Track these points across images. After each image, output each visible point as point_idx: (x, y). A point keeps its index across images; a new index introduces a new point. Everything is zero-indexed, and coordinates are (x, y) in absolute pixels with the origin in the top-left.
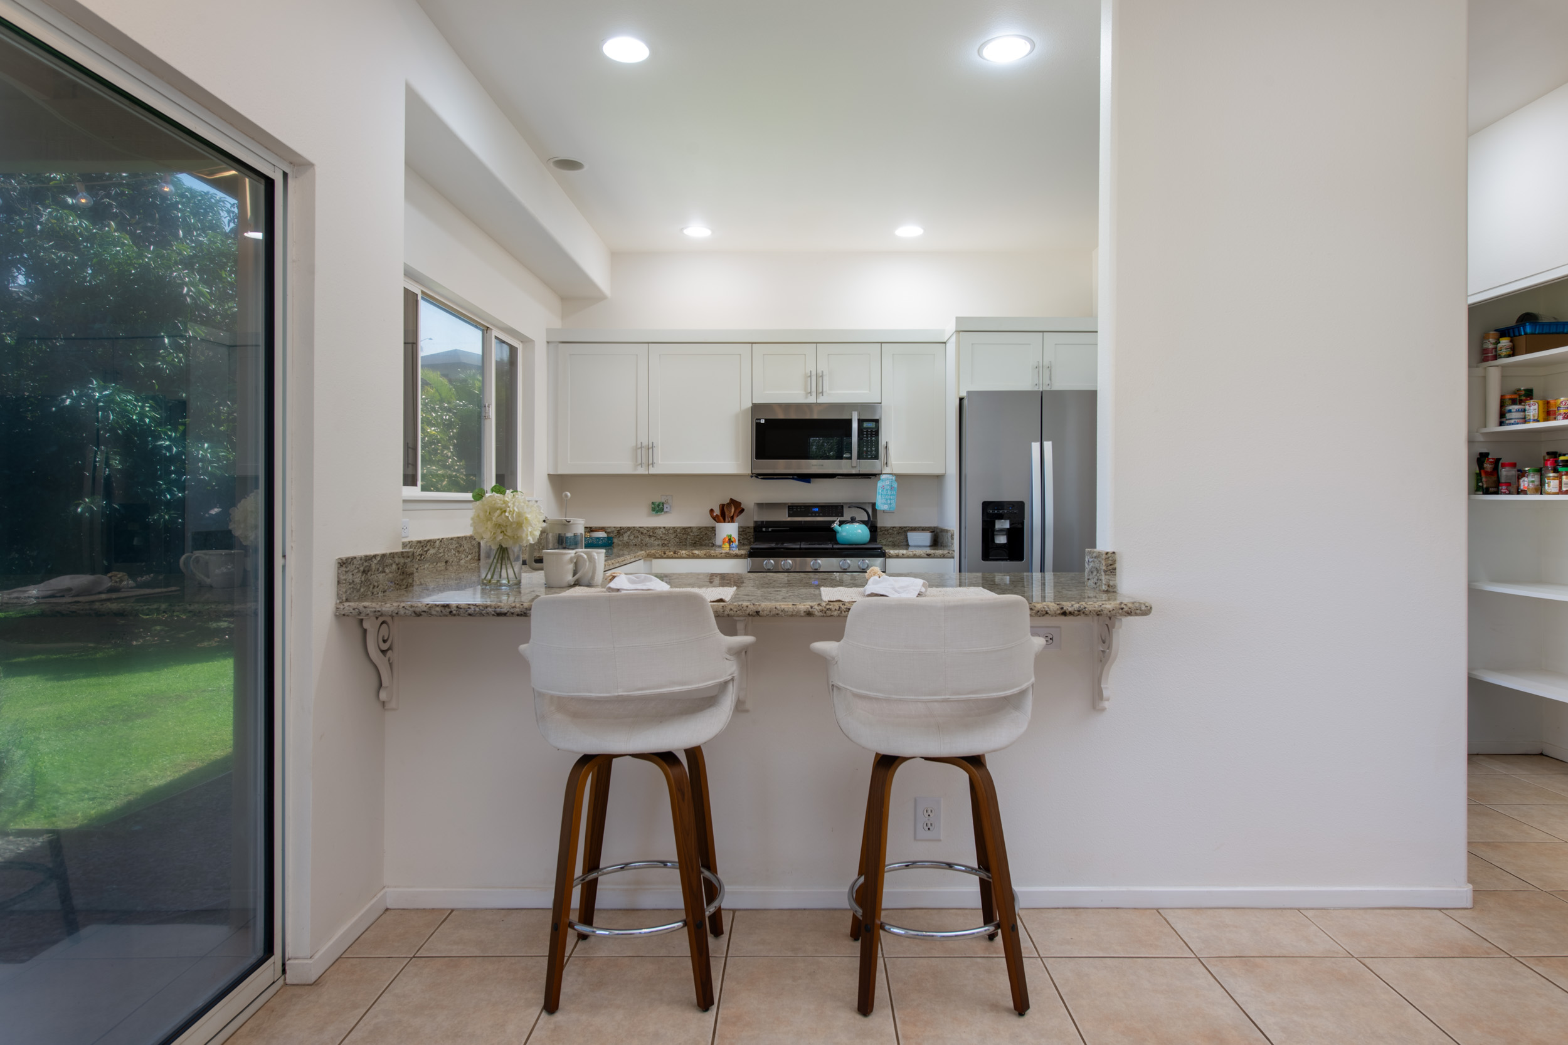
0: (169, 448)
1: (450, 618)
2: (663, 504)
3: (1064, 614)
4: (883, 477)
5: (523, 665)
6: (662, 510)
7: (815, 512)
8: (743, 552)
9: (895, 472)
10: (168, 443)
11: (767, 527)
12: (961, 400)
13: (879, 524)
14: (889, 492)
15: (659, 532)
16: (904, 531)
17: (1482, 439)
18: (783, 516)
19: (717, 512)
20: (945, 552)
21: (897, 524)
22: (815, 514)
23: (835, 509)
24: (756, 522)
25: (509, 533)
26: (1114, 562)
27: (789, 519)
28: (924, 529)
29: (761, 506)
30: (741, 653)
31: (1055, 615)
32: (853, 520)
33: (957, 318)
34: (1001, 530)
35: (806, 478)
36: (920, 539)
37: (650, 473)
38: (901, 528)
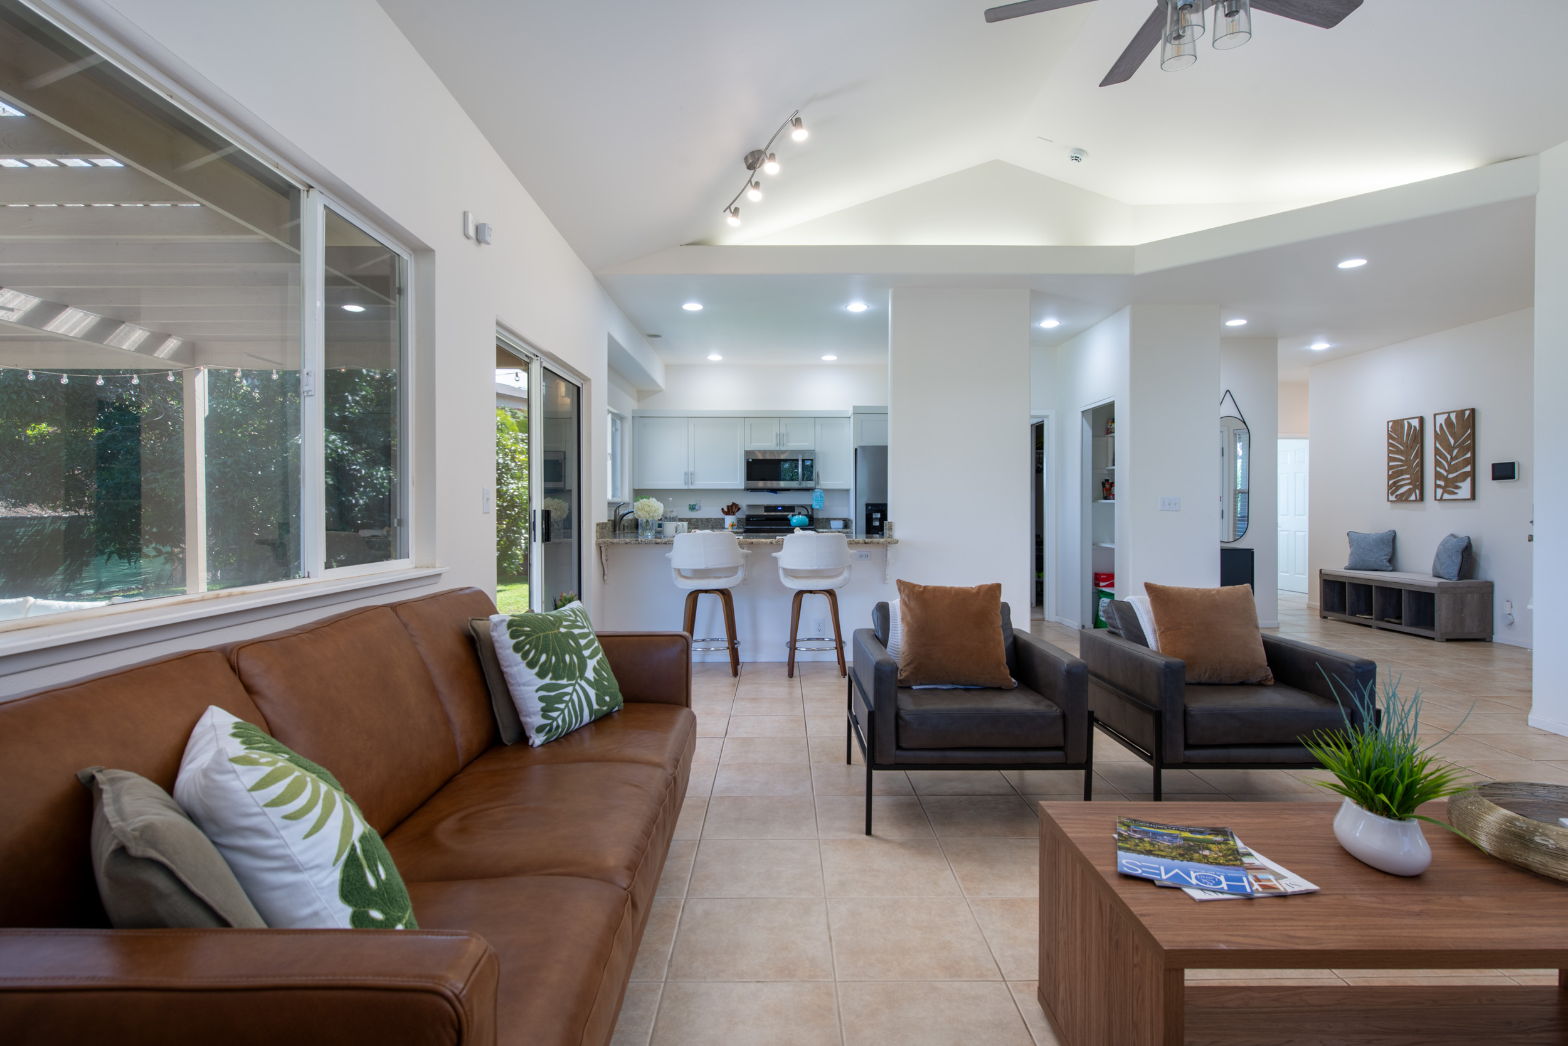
0: (359, 471)
1: (638, 545)
2: (695, 505)
3: (865, 543)
4: (816, 490)
5: (669, 561)
6: (694, 509)
7: (779, 510)
8: (741, 530)
9: (823, 488)
10: (358, 467)
11: (753, 518)
12: (856, 450)
13: (815, 517)
14: (819, 499)
15: (693, 521)
16: (828, 520)
17: (1106, 472)
18: (762, 512)
19: (726, 510)
20: (848, 530)
21: (825, 517)
22: (780, 511)
23: (791, 509)
24: (746, 515)
25: (651, 515)
26: (891, 526)
27: (765, 514)
28: (840, 519)
29: (750, 506)
30: (746, 556)
31: (862, 544)
32: (800, 514)
33: (854, 407)
34: (876, 519)
35: (774, 491)
36: (837, 525)
37: (690, 488)
38: (827, 519)
